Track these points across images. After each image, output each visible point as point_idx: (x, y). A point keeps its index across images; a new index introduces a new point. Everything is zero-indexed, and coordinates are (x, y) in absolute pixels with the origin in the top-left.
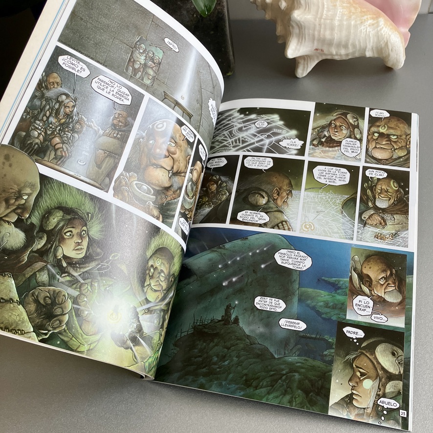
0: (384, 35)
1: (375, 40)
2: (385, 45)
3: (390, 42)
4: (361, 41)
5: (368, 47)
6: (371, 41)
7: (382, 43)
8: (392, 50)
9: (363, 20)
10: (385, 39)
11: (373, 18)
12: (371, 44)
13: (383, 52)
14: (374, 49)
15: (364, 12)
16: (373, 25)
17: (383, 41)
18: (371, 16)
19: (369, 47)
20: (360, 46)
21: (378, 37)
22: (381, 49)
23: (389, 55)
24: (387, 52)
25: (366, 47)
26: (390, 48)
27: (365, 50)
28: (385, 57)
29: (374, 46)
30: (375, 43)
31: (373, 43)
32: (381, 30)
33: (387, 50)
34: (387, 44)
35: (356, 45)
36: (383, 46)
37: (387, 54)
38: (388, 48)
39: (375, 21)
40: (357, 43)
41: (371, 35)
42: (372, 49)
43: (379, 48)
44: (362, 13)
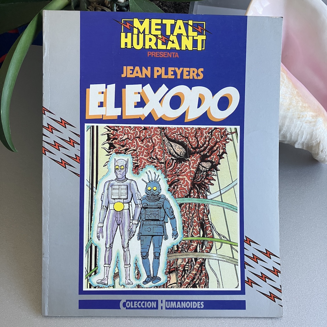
0: (319, 135)
1: (308, 137)
2: (317, 144)
3: (322, 144)
4: (293, 135)
5: (299, 141)
6: (304, 136)
7: (314, 142)
8: (322, 151)
9: (301, 116)
10: (318, 140)
12: (303, 140)
13: (313, 149)
14: (304, 144)
15: (305, 107)
16: (310, 122)
17: (315, 141)
20: (291, 139)
21: (312, 136)
22: (312, 147)
23: (318, 154)
24: (317, 151)
25: (297, 141)
26: (321, 148)
27: (295, 143)
28: (314, 154)
29: (306, 142)
30: (306, 140)
31: (306, 139)
32: (316, 130)
33: (317, 149)
34: (318, 144)
35: (287, 137)
36: (314, 144)
37: (316, 152)
38: (319, 149)
40: (288, 135)
41: (304, 132)
42: (303, 143)
43: (310, 145)
44: (303, 108)
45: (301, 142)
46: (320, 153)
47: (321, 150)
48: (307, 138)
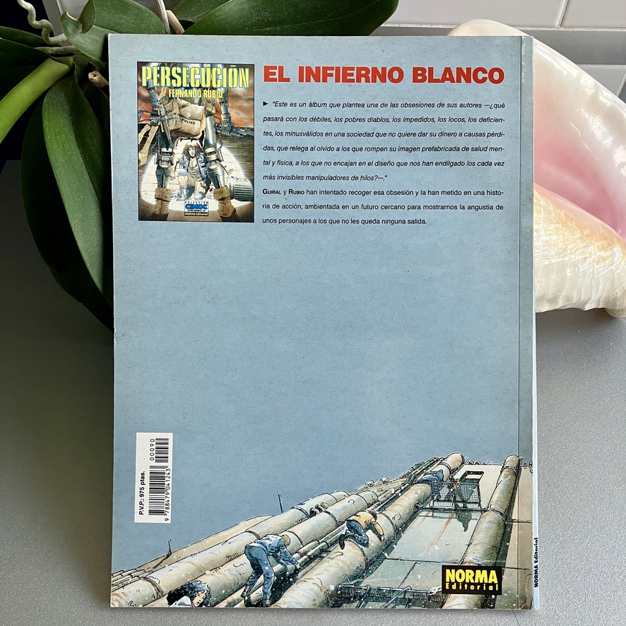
1: (608, 285)
4: (583, 291)
5: (592, 299)
6: (600, 288)
11: (604, 248)
12: (599, 295)
14: (601, 299)
17: (620, 288)
18: (599, 244)
19: (594, 297)
20: (579, 298)
21: (613, 282)
31: (603, 291)
35: (572, 297)
39: (608, 253)
40: (575, 295)
41: (600, 278)
43: (611, 298)
45: (595, 299)
48: (605, 288)
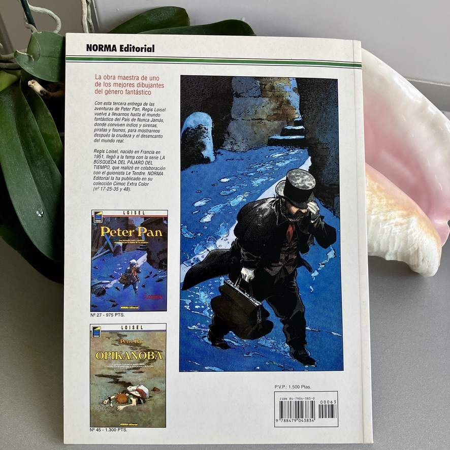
0: (416, 240)
1: (402, 244)
2: (415, 252)
4: (382, 244)
5: (390, 251)
6: (396, 244)
7: (410, 249)
9: (388, 218)
10: (416, 246)
12: (395, 249)
14: (398, 254)
17: (412, 248)
18: (400, 212)
20: (379, 248)
21: (406, 242)
22: (409, 256)
23: (418, 265)
24: (416, 261)
25: (387, 251)
26: (421, 258)
28: (412, 266)
31: (399, 248)
32: (411, 233)
33: (416, 259)
34: (417, 252)
35: (373, 247)
36: (411, 253)
37: (416, 263)
38: (418, 258)
40: (375, 245)
41: (396, 237)
42: (396, 253)
43: (405, 255)
44: (389, 206)
45: (393, 252)
46: (421, 263)
47: (421, 260)
48: (400, 245)
